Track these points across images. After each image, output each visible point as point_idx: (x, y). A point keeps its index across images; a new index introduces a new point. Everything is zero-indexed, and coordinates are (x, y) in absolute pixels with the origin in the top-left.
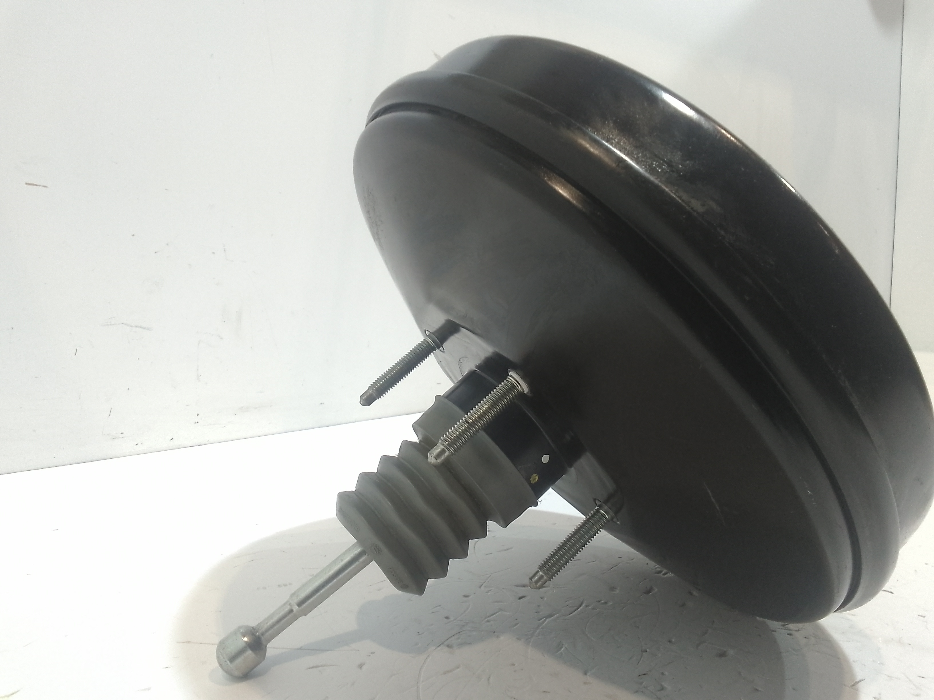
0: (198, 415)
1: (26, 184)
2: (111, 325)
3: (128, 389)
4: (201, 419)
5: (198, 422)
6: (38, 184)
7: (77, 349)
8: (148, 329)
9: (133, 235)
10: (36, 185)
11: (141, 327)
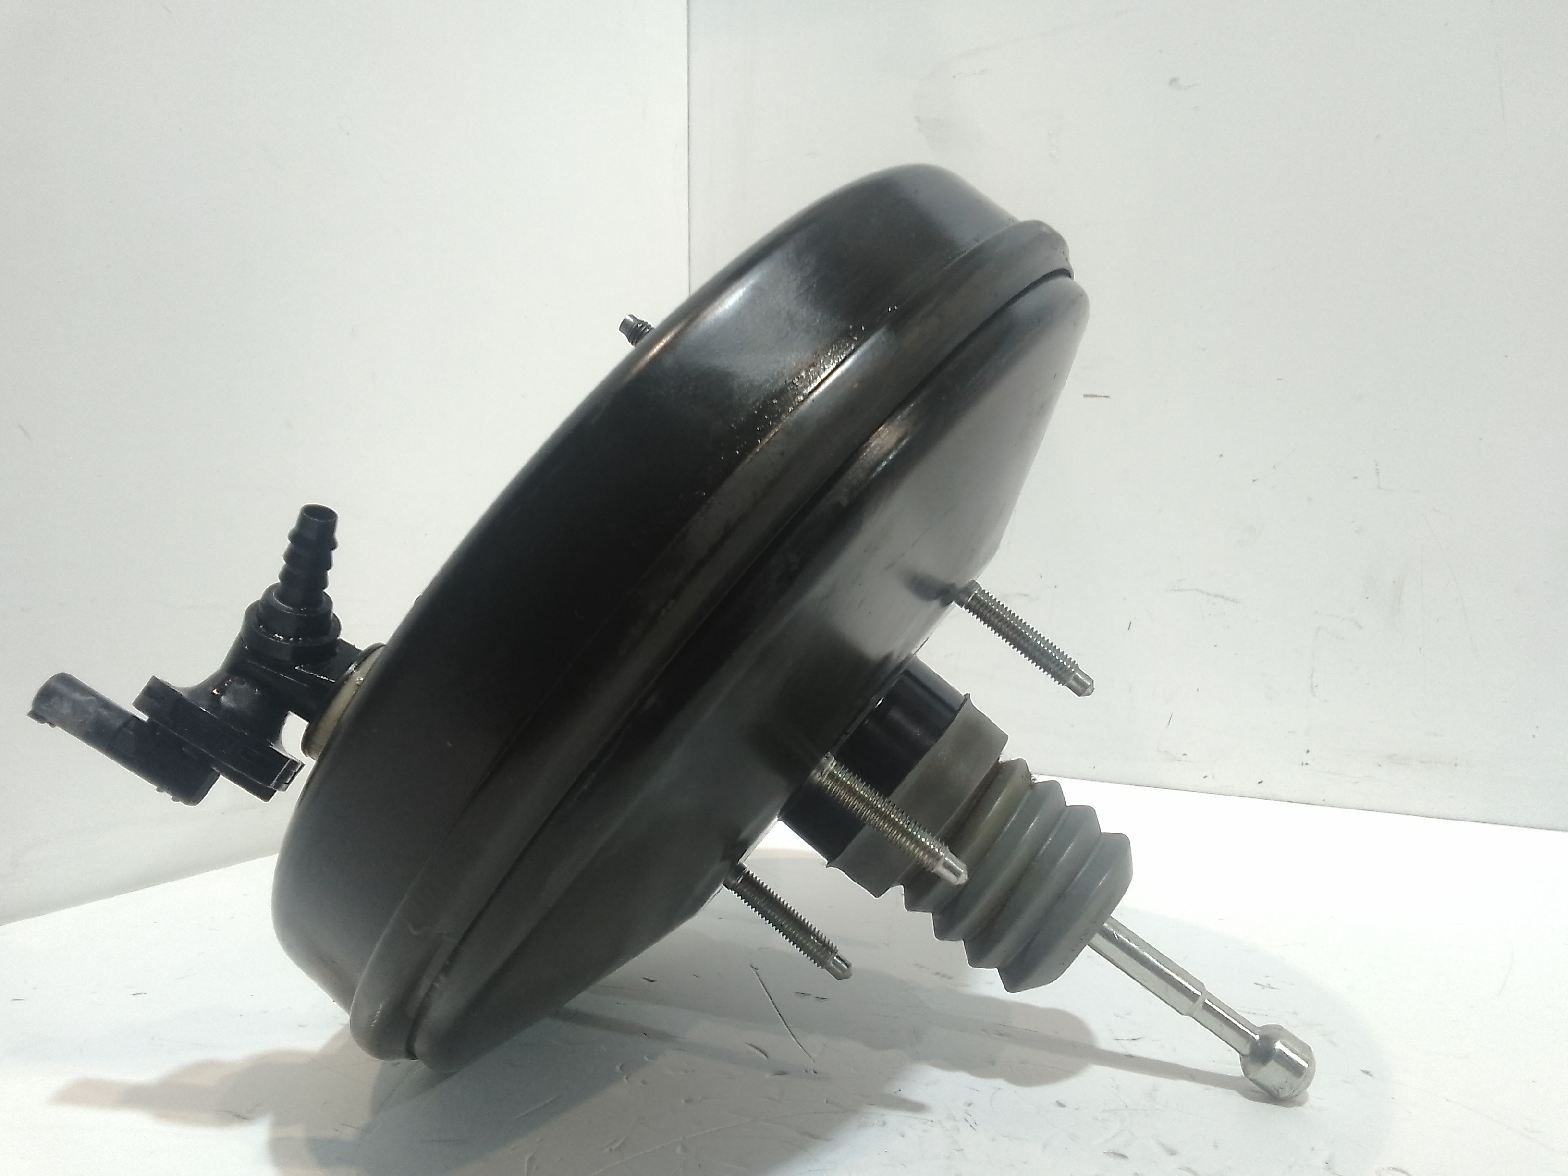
0: (1308, 752)
1: (1086, 396)
2: (1178, 590)
3: (1198, 690)
4: (1314, 760)
5: (1307, 764)
6: (1098, 394)
7: (1131, 622)
8: (1234, 601)
9: (1221, 456)
10: (1096, 396)
11: (1222, 597)
